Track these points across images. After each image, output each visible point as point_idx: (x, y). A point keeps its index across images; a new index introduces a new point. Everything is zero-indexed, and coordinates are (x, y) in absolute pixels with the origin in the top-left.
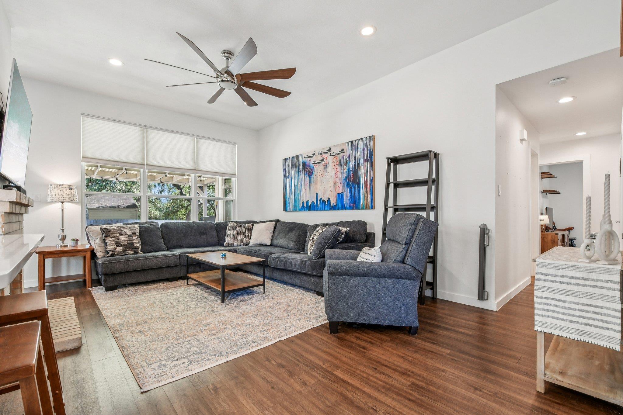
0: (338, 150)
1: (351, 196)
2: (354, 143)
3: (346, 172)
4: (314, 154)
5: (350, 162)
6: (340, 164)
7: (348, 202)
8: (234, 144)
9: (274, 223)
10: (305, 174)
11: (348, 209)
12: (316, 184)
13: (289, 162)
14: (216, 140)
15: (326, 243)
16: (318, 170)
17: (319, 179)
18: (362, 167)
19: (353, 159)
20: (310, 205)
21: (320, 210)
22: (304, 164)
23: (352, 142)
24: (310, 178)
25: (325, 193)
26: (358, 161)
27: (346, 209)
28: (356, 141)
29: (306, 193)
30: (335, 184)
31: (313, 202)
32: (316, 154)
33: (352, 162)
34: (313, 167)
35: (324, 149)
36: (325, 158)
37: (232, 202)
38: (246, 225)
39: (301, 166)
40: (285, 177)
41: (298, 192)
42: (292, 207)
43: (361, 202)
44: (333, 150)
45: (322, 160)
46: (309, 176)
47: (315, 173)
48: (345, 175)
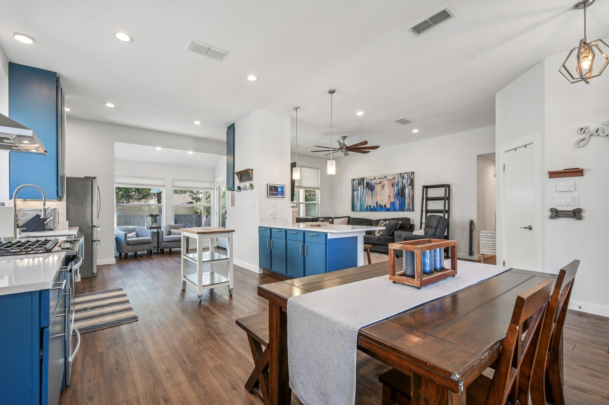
0: (391, 177)
1: (400, 204)
2: (402, 175)
3: (397, 190)
4: (375, 178)
5: (399, 185)
6: (393, 185)
7: (398, 207)
8: (318, 169)
9: (347, 218)
10: (368, 190)
11: (398, 211)
12: (376, 196)
13: (356, 182)
14: (309, 167)
15: (392, 229)
16: (378, 188)
17: (379, 193)
18: (407, 188)
19: (401, 183)
20: (372, 208)
21: (379, 211)
22: (367, 183)
23: (401, 174)
24: (372, 192)
25: (382, 201)
26: (404, 185)
27: (396, 211)
28: (403, 173)
29: (369, 201)
30: (389, 196)
31: (374, 207)
32: (377, 178)
33: (400, 185)
34: (374, 186)
35: (382, 176)
36: (382, 181)
37: (316, 205)
38: (330, 219)
39: (365, 185)
40: (353, 190)
41: (363, 200)
42: (359, 209)
43: (406, 207)
44: (388, 177)
45: (381, 182)
46: (371, 190)
47: (376, 190)
48: (396, 192)
